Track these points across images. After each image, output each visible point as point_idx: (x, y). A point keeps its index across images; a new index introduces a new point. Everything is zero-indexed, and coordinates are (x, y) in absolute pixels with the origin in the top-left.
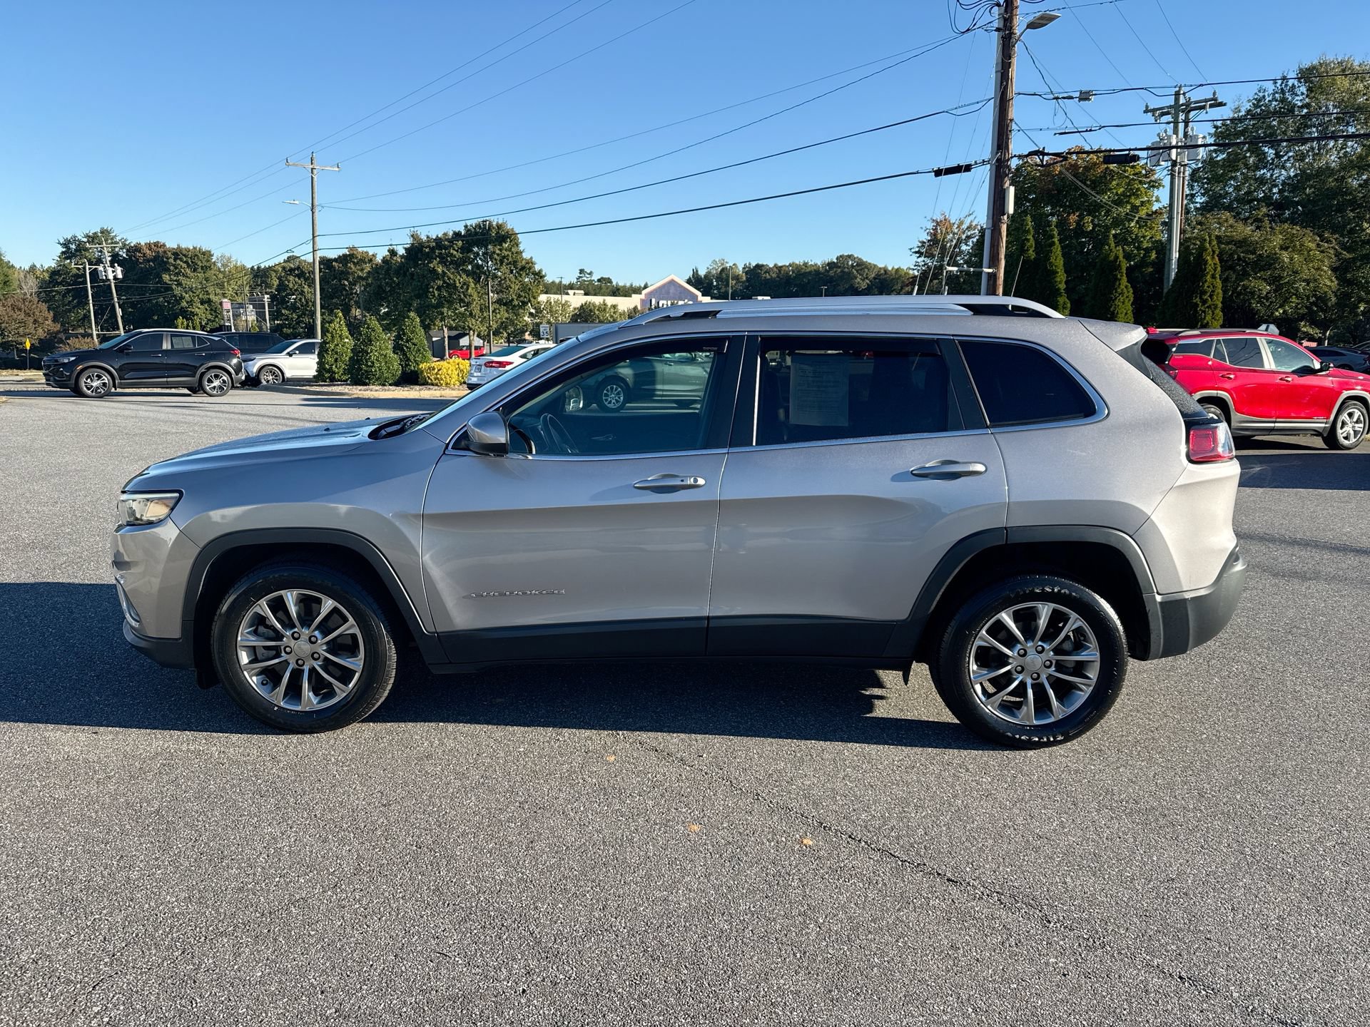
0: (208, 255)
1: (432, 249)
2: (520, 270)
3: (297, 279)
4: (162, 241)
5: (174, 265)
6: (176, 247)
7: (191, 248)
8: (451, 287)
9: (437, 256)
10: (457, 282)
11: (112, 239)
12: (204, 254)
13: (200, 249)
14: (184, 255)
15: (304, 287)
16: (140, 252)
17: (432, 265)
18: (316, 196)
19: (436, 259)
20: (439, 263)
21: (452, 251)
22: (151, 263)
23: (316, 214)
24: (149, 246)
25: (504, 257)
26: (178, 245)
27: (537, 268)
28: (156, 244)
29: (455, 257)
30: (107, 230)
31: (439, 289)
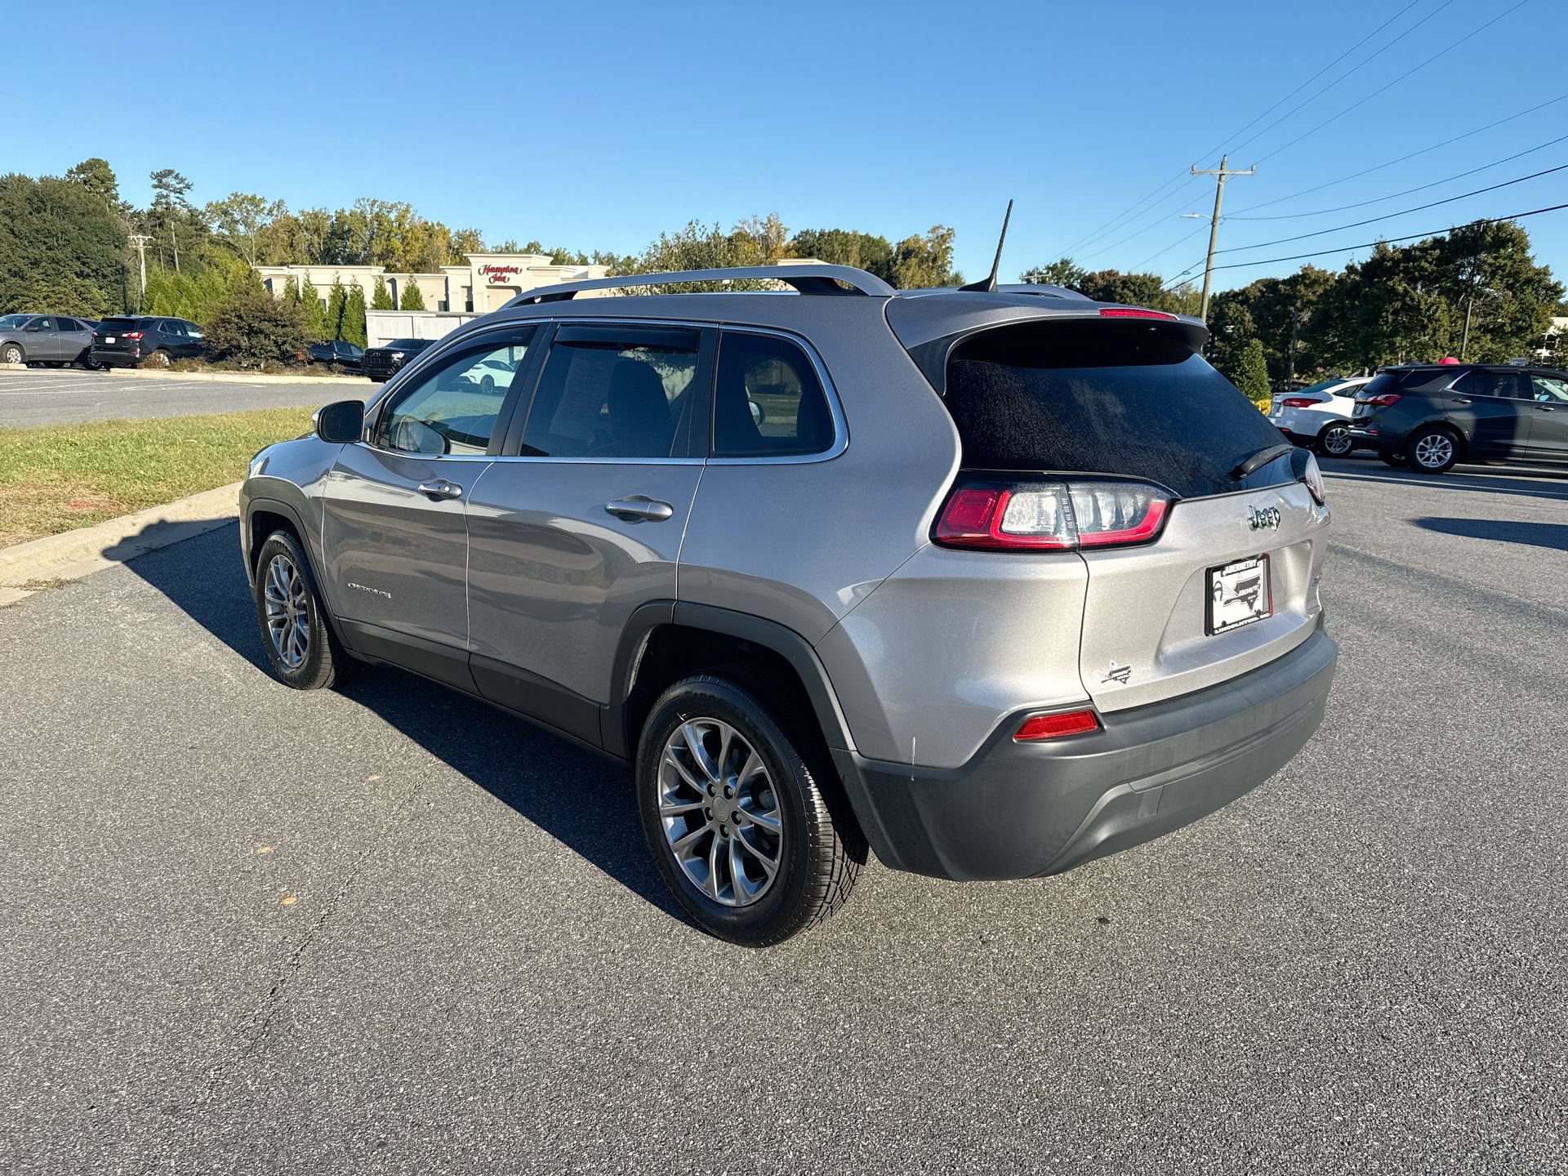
0: (1157, 282)
1: (1396, 262)
2: (1524, 283)
3: (1239, 306)
4: (1116, 269)
5: (1120, 295)
6: (1126, 274)
7: (1141, 275)
8: (1413, 309)
9: (1400, 271)
10: (1423, 303)
11: (1070, 269)
12: (1153, 281)
13: (1150, 276)
14: (1132, 283)
15: (1245, 315)
16: (1092, 282)
17: (1390, 283)
18: (1220, 206)
19: (1398, 275)
20: (1403, 279)
21: (1423, 263)
22: (1100, 293)
23: (1216, 228)
24: (1102, 275)
25: (1499, 268)
26: (1129, 273)
27: (1553, 280)
28: (1110, 273)
29: (1426, 270)
30: (1066, 261)
31: (1396, 312)
